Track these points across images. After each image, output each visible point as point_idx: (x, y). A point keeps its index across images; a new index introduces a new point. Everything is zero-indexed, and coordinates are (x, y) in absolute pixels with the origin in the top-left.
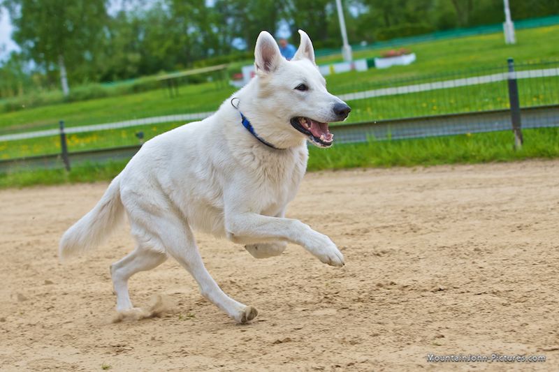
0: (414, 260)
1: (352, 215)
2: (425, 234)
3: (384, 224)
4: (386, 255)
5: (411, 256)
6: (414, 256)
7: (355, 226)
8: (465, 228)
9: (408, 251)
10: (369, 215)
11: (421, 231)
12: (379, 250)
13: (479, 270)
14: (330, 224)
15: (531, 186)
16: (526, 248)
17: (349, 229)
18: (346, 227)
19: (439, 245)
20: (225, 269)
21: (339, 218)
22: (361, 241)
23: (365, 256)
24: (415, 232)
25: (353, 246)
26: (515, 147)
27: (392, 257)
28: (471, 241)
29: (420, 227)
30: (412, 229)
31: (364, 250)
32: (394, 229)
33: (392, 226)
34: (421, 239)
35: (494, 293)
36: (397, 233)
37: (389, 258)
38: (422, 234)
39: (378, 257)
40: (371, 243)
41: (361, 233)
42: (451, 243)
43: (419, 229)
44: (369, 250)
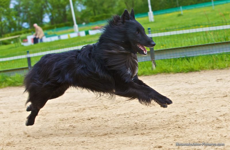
0: (106, 121)
1: (77, 102)
2: (111, 109)
3: (92, 106)
4: (93, 119)
5: (104, 119)
6: (106, 119)
7: (79, 107)
8: (129, 106)
9: (103, 117)
10: (85, 102)
11: (109, 108)
12: (90, 117)
13: (135, 124)
14: (68, 107)
15: (160, 86)
16: (157, 114)
17: (76, 109)
18: (75, 107)
19: (117, 114)
20: (19, 129)
21: (72, 104)
22: (82, 114)
23: (84, 120)
24: (106, 109)
25: (78, 116)
26: (152, 69)
27: (96, 120)
28: (132, 111)
29: (109, 106)
30: (105, 107)
31: (83, 118)
32: (97, 108)
33: (96, 106)
34: (109, 112)
35: (142, 134)
36: (98, 109)
37: (94, 121)
38: (109, 110)
39: (89, 120)
40: (86, 115)
41: (82, 110)
42: (123, 113)
43: (108, 107)
44: (85, 118)
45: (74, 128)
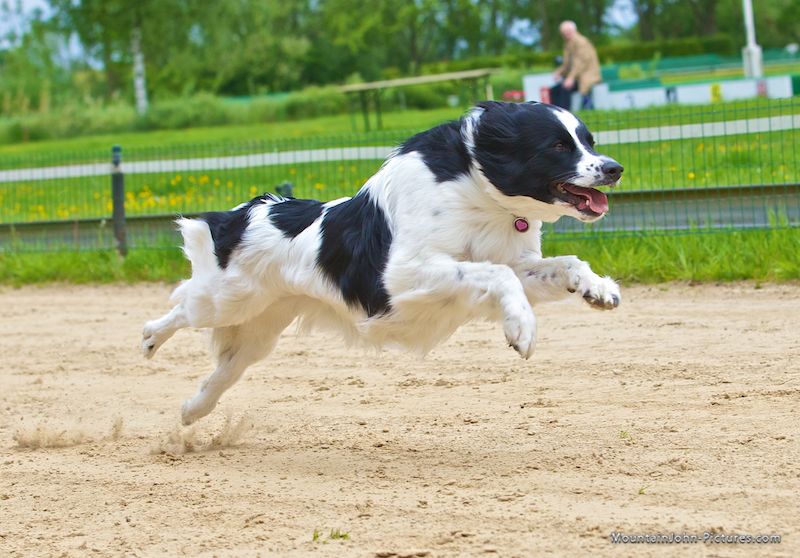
45: (684, 474)
